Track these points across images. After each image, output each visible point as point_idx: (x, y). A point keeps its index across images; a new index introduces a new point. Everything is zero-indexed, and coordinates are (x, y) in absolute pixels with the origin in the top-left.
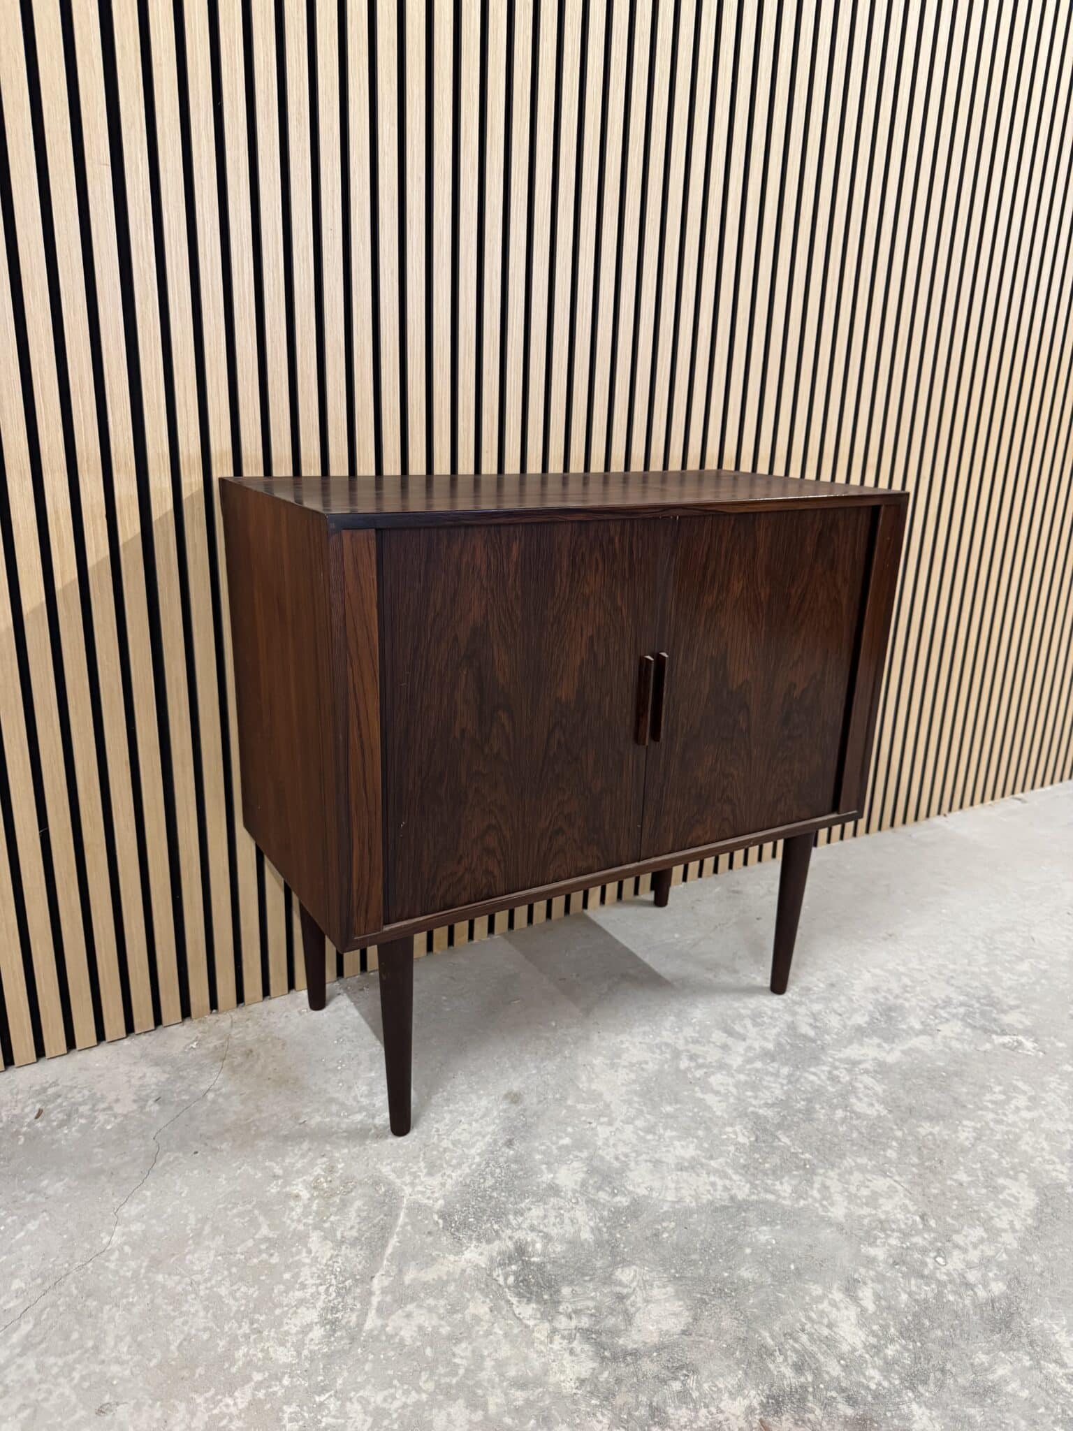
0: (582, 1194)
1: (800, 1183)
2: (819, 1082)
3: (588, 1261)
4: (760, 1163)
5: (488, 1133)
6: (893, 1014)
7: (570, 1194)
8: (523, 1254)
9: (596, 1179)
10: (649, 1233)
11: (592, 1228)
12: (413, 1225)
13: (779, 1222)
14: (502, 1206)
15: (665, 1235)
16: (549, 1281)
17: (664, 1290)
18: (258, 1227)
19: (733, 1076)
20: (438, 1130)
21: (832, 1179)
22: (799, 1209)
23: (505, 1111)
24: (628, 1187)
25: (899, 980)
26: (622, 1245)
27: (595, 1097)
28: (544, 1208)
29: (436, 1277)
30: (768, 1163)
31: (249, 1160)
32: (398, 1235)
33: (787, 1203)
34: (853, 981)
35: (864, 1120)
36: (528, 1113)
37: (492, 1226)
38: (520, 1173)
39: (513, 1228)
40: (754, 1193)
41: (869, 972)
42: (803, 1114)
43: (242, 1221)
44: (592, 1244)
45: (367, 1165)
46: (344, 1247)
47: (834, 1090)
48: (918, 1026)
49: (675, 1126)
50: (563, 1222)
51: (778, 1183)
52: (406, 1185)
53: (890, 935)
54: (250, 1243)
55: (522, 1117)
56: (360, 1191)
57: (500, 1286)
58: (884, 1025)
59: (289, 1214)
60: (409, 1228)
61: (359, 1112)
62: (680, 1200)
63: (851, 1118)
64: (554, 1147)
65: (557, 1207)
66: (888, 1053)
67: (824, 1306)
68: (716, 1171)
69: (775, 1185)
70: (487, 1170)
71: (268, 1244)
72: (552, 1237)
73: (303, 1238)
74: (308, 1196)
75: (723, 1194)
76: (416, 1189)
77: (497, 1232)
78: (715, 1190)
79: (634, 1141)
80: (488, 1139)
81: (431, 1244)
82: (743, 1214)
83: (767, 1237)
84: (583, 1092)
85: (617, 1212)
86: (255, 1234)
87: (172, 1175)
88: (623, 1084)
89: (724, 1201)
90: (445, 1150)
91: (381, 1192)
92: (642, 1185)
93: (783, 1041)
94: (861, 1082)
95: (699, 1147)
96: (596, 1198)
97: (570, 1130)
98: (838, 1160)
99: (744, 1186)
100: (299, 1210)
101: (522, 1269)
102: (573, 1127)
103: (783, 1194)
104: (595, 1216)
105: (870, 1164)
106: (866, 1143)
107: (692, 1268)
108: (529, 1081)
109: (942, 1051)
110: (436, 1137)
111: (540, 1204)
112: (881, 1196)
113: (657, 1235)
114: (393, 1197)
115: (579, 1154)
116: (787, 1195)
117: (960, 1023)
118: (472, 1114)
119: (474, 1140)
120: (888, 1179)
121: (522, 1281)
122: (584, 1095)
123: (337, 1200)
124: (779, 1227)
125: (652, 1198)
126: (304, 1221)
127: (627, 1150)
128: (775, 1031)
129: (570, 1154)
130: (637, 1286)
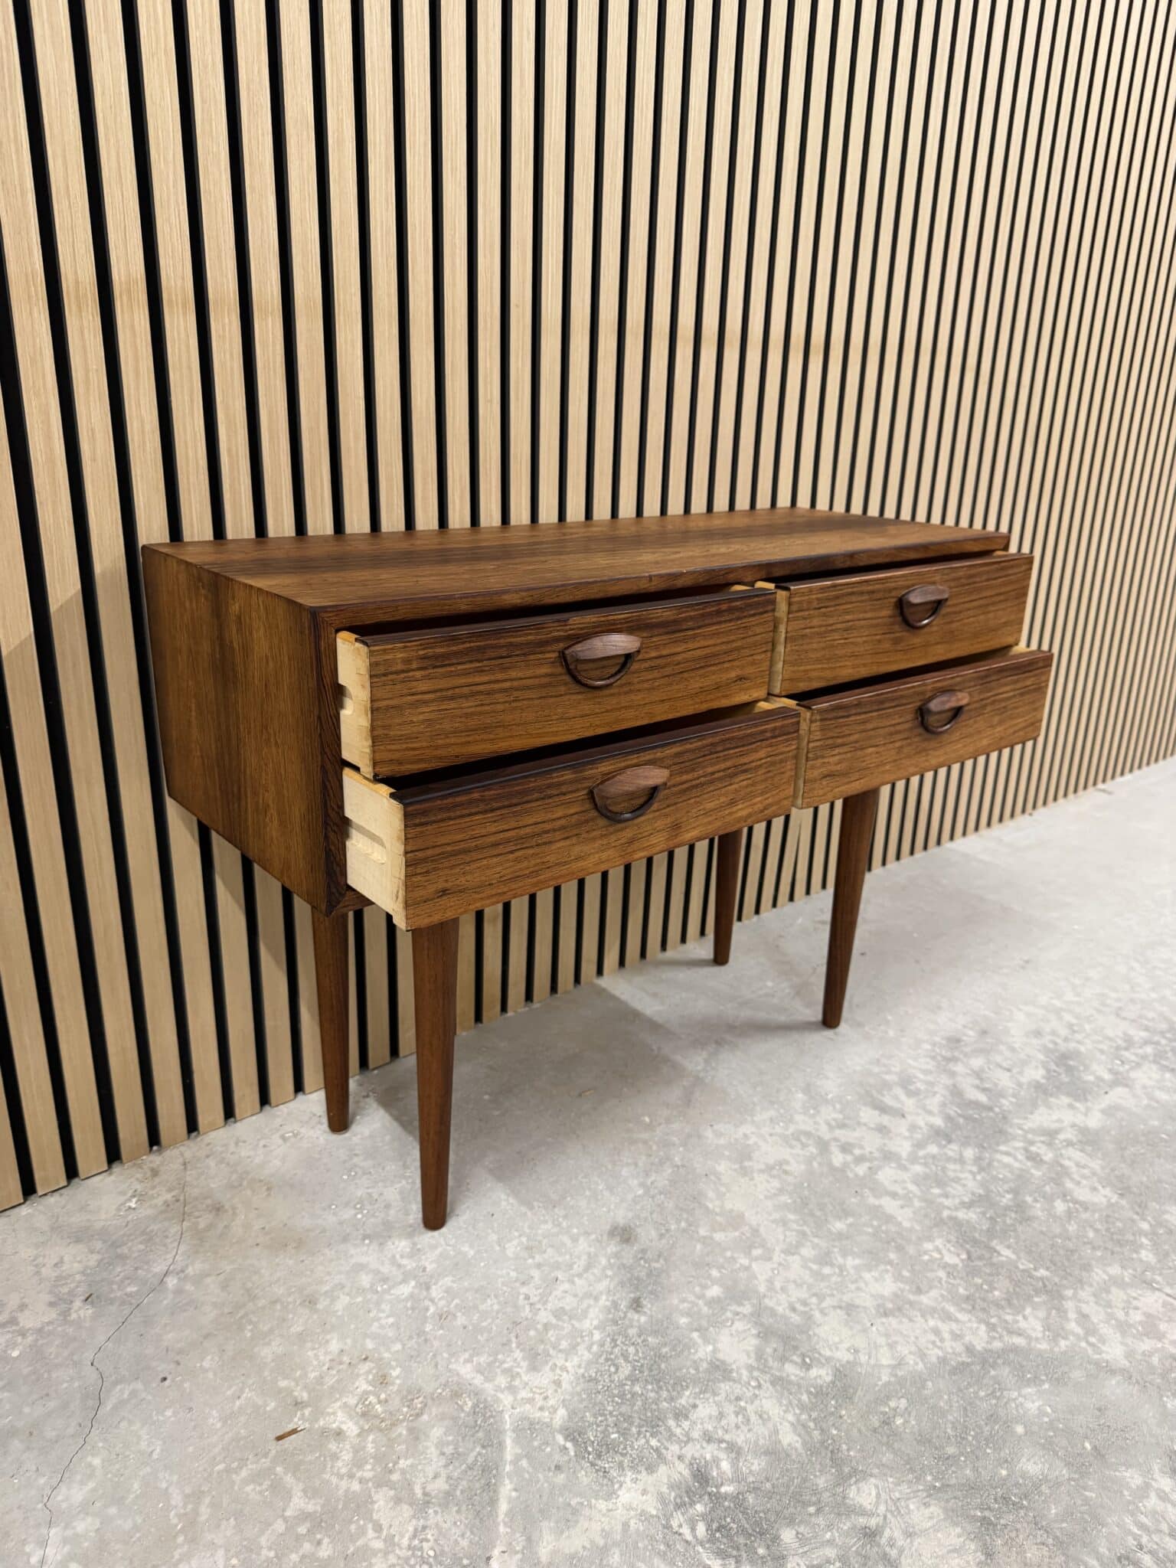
0: (763, 1372)
1: (1049, 1314)
2: (1017, 1165)
3: (805, 1480)
4: (987, 1291)
5: (601, 1293)
6: (1071, 1063)
7: (745, 1373)
8: (707, 1482)
9: (775, 1346)
10: (875, 1421)
11: (793, 1424)
12: (528, 1456)
13: (1044, 1378)
14: (654, 1407)
15: (899, 1421)
16: (758, 1524)
17: (927, 1512)
18: (288, 1496)
19: (905, 1169)
20: (527, 1298)
21: (1087, 1303)
22: (1064, 1353)
23: (617, 1255)
24: (822, 1352)
25: (1060, 1018)
26: (844, 1447)
27: (736, 1220)
28: (715, 1402)
29: (588, 1546)
30: (995, 1289)
31: (251, 1382)
32: (510, 1477)
33: (1043, 1346)
34: (1010, 1025)
35: (1094, 1211)
36: (649, 1255)
37: (647, 1442)
38: (664, 1350)
39: (679, 1441)
40: (994, 1338)
41: (1020, 1010)
42: (1016, 1212)
43: (258, 1488)
44: (801, 1450)
45: (436, 1366)
46: (431, 1511)
47: (1040, 1173)
48: (1107, 1076)
49: (856, 1250)
50: (749, 1420)
51: (1020, 1318)
52: (502, 1392)
53: (1027, 962)
54: (280, 1526)
55: (642, 1262)
56: (434, 1411)
57: (687, 1542)
58: (1065, 1078)
59: (332, 1467)
60: (524, 1463)
61: (404, 1281)
62: (900, 1363)
63: (1077, 1211)
64: (701, 1302)
65: (733, 1398)
66: (1086, 1115)
67: (1152, 1502)
68: (933, 1311)
69: (1017, 1322)
70: (616, 1350)
71: (308, 1525)
72: (740, 1448)
73: (361, 1505)
74: (355, 1430)
75: (954, 1344)
76: (519, 1397)
77: (657, 1450)
78: (942, 1340)
79: (807, 1277)
80: (604, 1301)
81: (565, 1486)
82: (993, 1373)
83: (1037, 1404)
84: (717, 1214)
85: (820, 1394)
86: (284, 1510)
87: (131, 1422)
88: (766, 1197)
89: (960, 1355)
90: (547, 1327)
91: (467, 1409)
92: (840, 1346)
93: (952, 1113)
94: (1069, 1159)
95: (898, 1277)
96: (784, 1375)
97: (715, 1273)
98: (1084, 1274)
99: (977, 1328)
100: (347, 1456)
101: (712, 1509)
102: (720, 1267)
103: (1034, 1335)
104: (790, 1403)
105: (1127, 1275)
106: (1110, 1245)
107: (953, 1468)
108: (638, 1207)
109: (1148, 1106)
110: (527, 1308)
111: (707, 1395)
112: (1160, 1320)
113: (887, 1422)
114: (489, 1414)
115: (739, 1309)
116: (1040, 1335)
117: (1154, 1067)
118: (571, 1266)
119: (584, 1305)
120: (1157, 1293)
121: (718, 1530)
122: (718, 1218)
123: (402, 1430)
124: (1046, 1386)
125: (861, 1365)
126: (359, 1474)
127: (803, 1294)
128: (938, 1099)
129: (726, 1310)
130: (887, 1510)
